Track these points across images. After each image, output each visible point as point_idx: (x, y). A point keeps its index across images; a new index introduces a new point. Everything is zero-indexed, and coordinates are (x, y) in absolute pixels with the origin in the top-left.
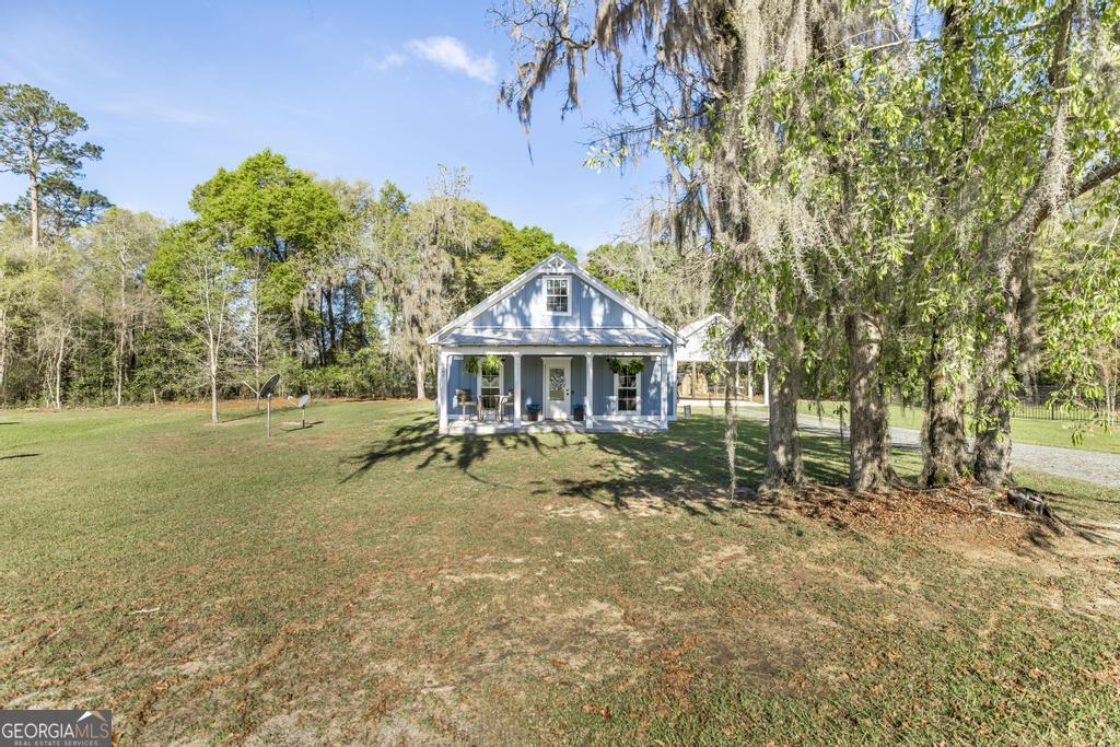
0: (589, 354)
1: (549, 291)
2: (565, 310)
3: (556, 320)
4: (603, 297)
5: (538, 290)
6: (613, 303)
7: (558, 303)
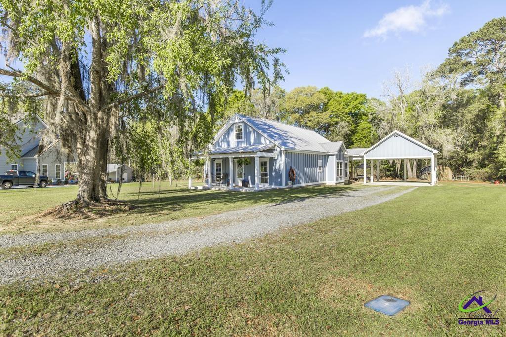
0: (230, 157)
1: (236, 131)
2: (241, 138)
3: (238, 143)
4: (254, 131)
5: (232, 130)
6: (258, 133)
7: (239, 136)
